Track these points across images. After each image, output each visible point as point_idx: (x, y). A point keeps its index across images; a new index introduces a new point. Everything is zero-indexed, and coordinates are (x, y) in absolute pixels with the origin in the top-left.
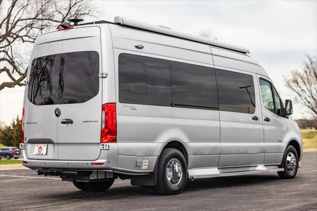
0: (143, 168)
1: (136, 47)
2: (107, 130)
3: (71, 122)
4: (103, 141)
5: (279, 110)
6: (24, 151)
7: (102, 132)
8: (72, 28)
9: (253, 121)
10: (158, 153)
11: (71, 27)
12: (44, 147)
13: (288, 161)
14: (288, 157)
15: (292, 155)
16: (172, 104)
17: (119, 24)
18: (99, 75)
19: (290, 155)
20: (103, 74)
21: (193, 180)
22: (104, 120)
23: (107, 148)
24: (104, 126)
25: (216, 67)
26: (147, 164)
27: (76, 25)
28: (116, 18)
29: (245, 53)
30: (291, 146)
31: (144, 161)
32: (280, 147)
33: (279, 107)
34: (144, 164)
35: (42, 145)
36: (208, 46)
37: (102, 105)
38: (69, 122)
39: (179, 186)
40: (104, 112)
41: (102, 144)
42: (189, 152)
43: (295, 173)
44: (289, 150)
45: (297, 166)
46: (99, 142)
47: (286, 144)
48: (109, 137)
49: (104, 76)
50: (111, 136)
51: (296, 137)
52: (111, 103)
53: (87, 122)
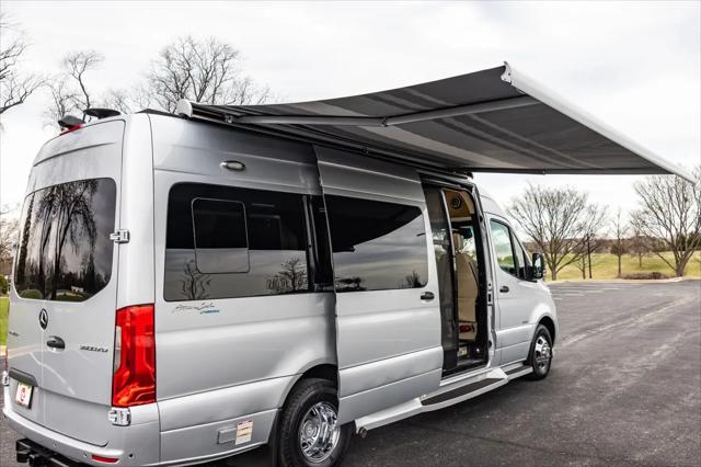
0: (237, 444)
1: (224, 167)
2: (126, 372)
3: (63, 346)
4: (117, 400)
5: (522, 269)
6: (6, 390)
7: (116, 380)
9: (424, 302)
12: (28, 391)
13: (538, 353)
14: (538, 345)
15: (544, 341)
17: (185, 116)
18: (113, 237)
19: (540, 342)
20: (119, 233)
21: (365, 436)
23: (125, 422)
24: (118, 363)
26: (250, 430)
30: (542, 327)
31: (239, 427)
32: (526, 332)
33: (522, 265)
34: (240, 433)
35: (25, 387)
37: (117, 311)
38: (59, 344)
39: (330, 457)
40: (119, 329)
41: (113, 409)
43: (548, 370)
44: (538, 334)
45: (550, 358)
46: (109, 403)
47: (535, 326)
48: (132, 390)
49: (122, 239)
50: (139, 389)
51: (549, 311)
52: (139, 306)
53: (87, 349)
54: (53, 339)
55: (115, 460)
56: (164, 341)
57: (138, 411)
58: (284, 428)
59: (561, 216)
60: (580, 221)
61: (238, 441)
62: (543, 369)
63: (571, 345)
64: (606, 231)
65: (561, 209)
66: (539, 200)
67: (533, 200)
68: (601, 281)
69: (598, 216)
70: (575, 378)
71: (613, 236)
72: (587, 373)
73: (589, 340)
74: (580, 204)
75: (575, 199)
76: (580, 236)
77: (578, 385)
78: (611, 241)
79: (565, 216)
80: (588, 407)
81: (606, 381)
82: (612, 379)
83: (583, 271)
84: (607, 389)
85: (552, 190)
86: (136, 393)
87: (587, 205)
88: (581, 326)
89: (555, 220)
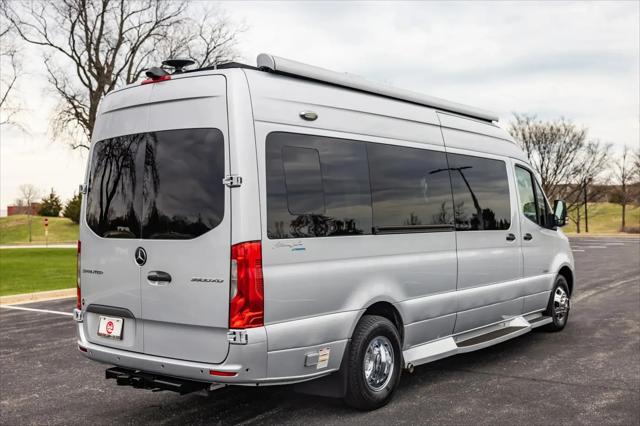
0: (318, 368)
1: (303, 117)
2: (242, 300)
3: (168, 279)
4: (234, 323)
5: (542, 217)
6: (81, 326)
7: (232, 306)
8: (169, 79)
9: (508, 242)
10: (348, 332)
11: (167, 77)
12: (117, 323)
13: (557, 304)
14: (556, 295)
15: (563, 292)
16: (373, 229)
17: (266, 69)
18: (225, 182)
19: (559, 292)
20: (231, 178)
21: (412, 371)
22: (235, 279)
23: (244, 341)
24: (235, 292)
25: (449, 150)
26: (327, 357)
27: (178, 72)
28: (260, 58)
29: (490, 121)
30: (561, 277)
31: (321, 353)
32: (546, 281)
34: (321, 358)
35: (114, 320)
36: (434, 110)
37: (232, 247)
38: (163, 277)
39: (387, 387)
40: (235, 261)
41: (232, 330)
42: (405, 317)
43: (566, 320)
44: (558, 284)
45: (568, 309)
46: (227, 327)
47: (555, 275)
48: (247, 315)
49: (234, 184)
50: (251, 314)
51: (568, 261)
52: (251, 242)
53: (200, 280)
54: (155, 274)
55: (234, 374)
56: (269, 273)
57: (253, 333)
58: (353, 358)
59: (554, 156)
60: (577, 163)
61: (320, 366)
62: (561, 320)
63: (583, 301)
64: (609, 175)
65: (555, 148)
66: (527, 135)
67: (520, 136)
68: (600, 235)
69: (598, 157)
70: (593, 329)
71: (616, 182)
72: (605, 325)
73: (601, 296)
74: (578, 142)
75: (571, 135)
76: (576, 180)
77: (598, 335)
78: (614, 187)
79: (559, 157)
80: (612, 353)
81: (626, 332)
82: (631, 331)
83: (578, 224)
84: (628, 338)
85: (543, 124)
86: (250, 318)
87: (586, 142)
88: (589, 283)
89: (546, 161)
